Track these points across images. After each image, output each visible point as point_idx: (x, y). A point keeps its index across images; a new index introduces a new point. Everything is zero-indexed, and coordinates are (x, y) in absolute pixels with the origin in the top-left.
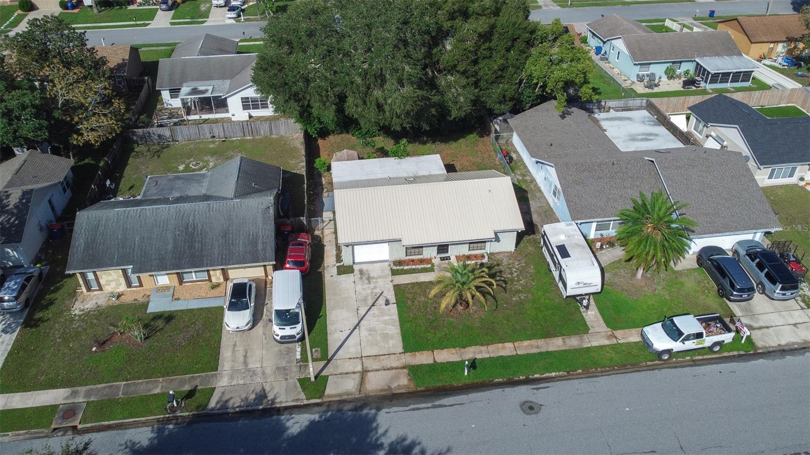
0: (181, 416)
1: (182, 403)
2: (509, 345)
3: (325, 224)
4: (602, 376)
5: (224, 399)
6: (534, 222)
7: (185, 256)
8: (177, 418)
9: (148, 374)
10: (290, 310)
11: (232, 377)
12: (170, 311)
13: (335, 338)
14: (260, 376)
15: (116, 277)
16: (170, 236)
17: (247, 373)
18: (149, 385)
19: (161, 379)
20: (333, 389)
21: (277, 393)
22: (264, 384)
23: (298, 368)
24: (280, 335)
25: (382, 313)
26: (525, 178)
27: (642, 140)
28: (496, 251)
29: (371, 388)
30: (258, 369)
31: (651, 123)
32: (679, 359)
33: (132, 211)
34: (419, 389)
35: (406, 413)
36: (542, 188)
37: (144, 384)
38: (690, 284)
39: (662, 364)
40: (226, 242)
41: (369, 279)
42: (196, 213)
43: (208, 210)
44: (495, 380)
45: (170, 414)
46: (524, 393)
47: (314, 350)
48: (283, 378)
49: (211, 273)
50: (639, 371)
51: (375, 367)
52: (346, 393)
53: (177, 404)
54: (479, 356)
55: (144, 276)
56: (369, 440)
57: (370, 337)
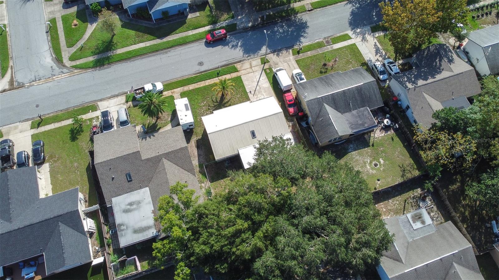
2: (207, 84)
5: (288, 53)
11: (290, 59)
13: (264, 77)
20: (259, 61)
21: (274, 56)
29: (248, 63)
34: (234, 65)
35: (236, 57)
44: (211, 71)
46: (203, 68)
48: (275, 61)
51: (248, 69)
52: (254, 60)
54: (217, 78)
57: (252, 78)
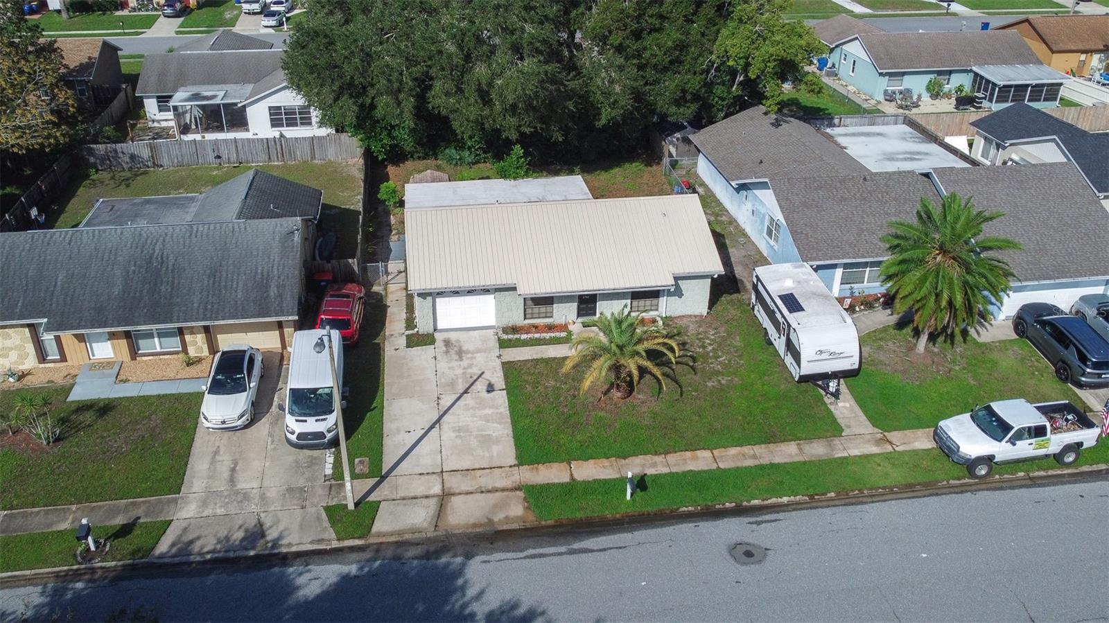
0: (102, 568)
1: (105, 545)
2: (706, 454)
3: (390, 277)
4: (873, 502)
5: (186, 539)
6: (737, 276)
7: (142, 305)
8: (93, 570)
9: (52, 500)
10: (318, 389)
11: (204, 503)
12: (109, 399)
13: (394, 443)
14: (256, 501)
15: (18, 342)
16: (118, 272)
17: (234, 497)
18: (50, 516)
19: (74, 507)
20: (385, 524)
21: (286, 529)
22: (262, 515)
23: (327, 489)
24: (298, 431)
25: (481, 404)
26: (720, 219)
27: (905, 159)
28: (677, 314)
29: (457, 522)
30: (254, 491)
31: (916, 140)
32: (1006, 476)
33: (58, 234)
34: (543, 523)
35: (520, 561)
36: (749, 230)
37: (42, 514)
38: (1007, 362)
39: (976, 484)
40: (214, 283)
41: (460, 353)
42: (168, 239)
43: (188, 234)
44: (681, 510)
45: (79, 564)
46: (734, 529)
47: (357, 460)
48: (297, 505)
49: (188, 338)
50: (937, 495)
51: (466, 487)
52: (410, 529)
53: (97, 548)
54: (650, 471)
55: (67, 336)
56: (448, 608)
57: (459, 441)
